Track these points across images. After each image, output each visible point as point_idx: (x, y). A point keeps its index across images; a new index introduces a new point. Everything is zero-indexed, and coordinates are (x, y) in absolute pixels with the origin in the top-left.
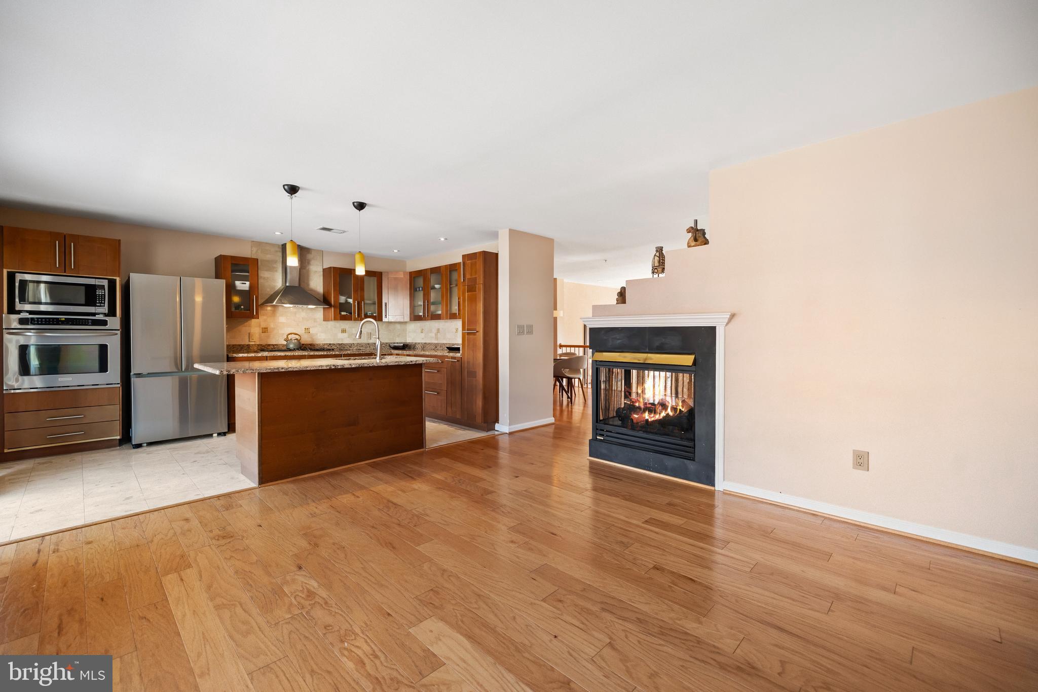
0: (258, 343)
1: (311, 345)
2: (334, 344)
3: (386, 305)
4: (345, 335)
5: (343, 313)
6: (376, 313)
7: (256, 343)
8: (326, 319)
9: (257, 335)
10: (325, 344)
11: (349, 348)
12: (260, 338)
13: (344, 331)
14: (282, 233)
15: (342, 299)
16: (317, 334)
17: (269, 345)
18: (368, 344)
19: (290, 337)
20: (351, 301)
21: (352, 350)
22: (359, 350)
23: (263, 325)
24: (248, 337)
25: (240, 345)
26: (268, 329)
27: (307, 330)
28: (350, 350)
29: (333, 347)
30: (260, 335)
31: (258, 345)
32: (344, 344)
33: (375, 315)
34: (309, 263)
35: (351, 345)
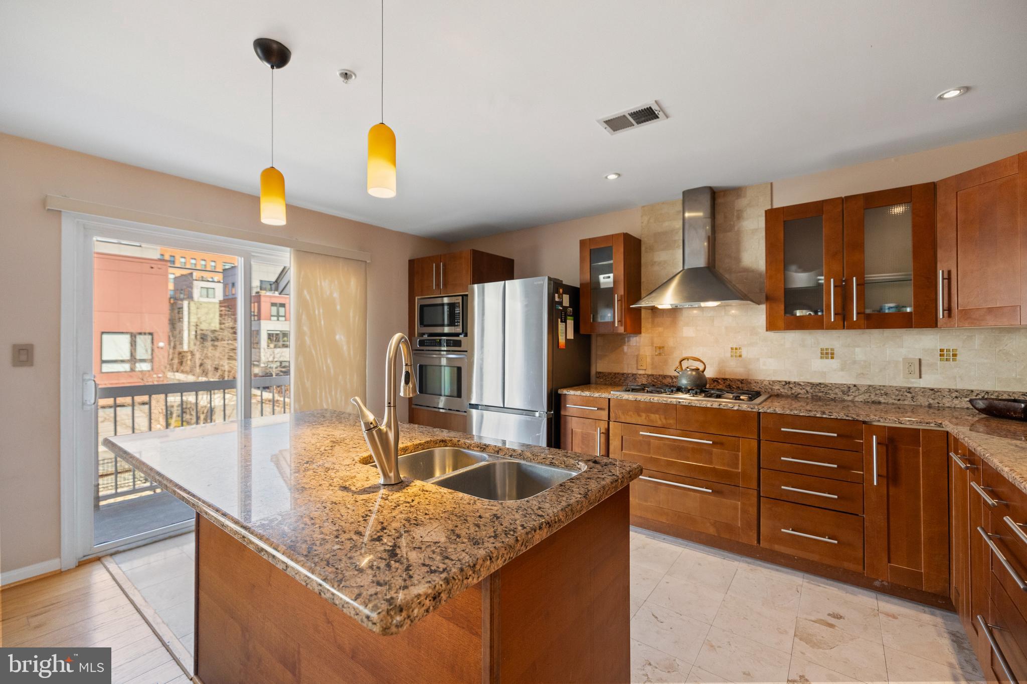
0: (649, 372)
1: (742, 381)
2: (797, 384)
3: (949, 279)
4: (834, 364)
5: (799, 313)
6: (910, 306)
7: (647, 373)
8: (771, 326)
9: (649, 360)
10: (773, 382)
11: (840, 394)
12: (654, 367)
13: (827, 354)
14: (619, 175)
15: (801, 279)
16: (758, 359)
17: (665, 377)
18: (909, 390)
19: (685, 364)
20: (822, 279)
21: (852, 401)
22: (874, 402)
23: (658, 342)
24: (635, 362)
25: (623, 374)
26: (666, 348)
27: (736, 352)
28: (844, 401)
29: (797, 390)
30: (653, 359)
31: (649, 376)
32: (826, 386)
33: (908, 310)
34: (739, 217)
35: (847, 389)
